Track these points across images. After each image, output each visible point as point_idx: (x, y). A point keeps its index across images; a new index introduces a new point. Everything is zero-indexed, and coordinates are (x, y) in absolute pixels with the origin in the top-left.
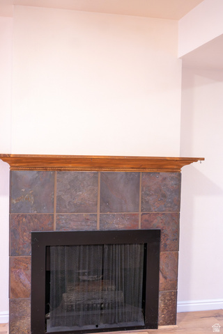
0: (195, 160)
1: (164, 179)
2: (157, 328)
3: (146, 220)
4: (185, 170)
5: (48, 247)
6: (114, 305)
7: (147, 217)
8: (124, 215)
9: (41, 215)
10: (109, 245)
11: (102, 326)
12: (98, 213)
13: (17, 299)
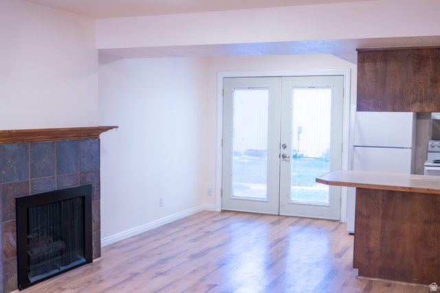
0: (111, 128)
1: (91, 144)
2: (92, 262)
3: (83, 178)
4: (102, 136)
5: (28, 209)
6: (62, 252)
7: (82, 175)
8: (71, 175)
9: (21, 182)
10: (64, 201)
11: (62, 268)
12: (56, 176)
13: (8, 260)
